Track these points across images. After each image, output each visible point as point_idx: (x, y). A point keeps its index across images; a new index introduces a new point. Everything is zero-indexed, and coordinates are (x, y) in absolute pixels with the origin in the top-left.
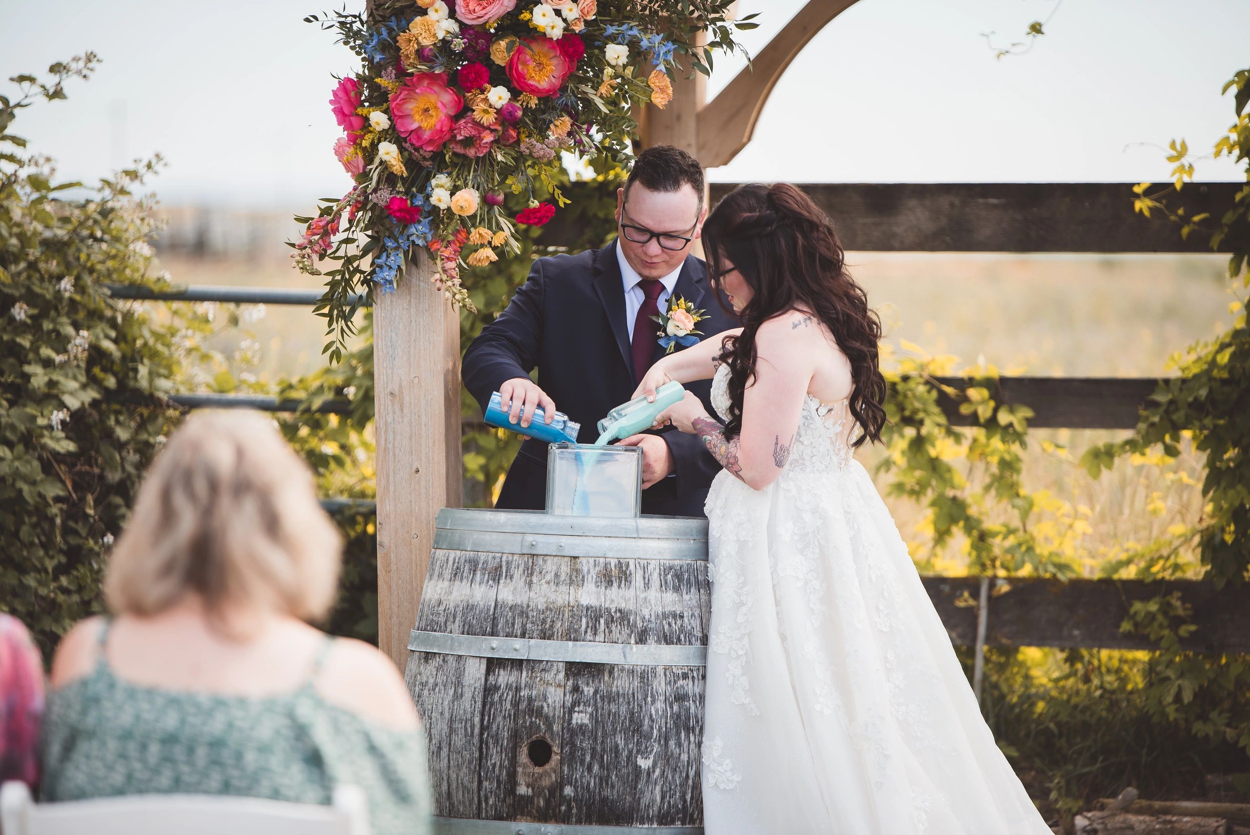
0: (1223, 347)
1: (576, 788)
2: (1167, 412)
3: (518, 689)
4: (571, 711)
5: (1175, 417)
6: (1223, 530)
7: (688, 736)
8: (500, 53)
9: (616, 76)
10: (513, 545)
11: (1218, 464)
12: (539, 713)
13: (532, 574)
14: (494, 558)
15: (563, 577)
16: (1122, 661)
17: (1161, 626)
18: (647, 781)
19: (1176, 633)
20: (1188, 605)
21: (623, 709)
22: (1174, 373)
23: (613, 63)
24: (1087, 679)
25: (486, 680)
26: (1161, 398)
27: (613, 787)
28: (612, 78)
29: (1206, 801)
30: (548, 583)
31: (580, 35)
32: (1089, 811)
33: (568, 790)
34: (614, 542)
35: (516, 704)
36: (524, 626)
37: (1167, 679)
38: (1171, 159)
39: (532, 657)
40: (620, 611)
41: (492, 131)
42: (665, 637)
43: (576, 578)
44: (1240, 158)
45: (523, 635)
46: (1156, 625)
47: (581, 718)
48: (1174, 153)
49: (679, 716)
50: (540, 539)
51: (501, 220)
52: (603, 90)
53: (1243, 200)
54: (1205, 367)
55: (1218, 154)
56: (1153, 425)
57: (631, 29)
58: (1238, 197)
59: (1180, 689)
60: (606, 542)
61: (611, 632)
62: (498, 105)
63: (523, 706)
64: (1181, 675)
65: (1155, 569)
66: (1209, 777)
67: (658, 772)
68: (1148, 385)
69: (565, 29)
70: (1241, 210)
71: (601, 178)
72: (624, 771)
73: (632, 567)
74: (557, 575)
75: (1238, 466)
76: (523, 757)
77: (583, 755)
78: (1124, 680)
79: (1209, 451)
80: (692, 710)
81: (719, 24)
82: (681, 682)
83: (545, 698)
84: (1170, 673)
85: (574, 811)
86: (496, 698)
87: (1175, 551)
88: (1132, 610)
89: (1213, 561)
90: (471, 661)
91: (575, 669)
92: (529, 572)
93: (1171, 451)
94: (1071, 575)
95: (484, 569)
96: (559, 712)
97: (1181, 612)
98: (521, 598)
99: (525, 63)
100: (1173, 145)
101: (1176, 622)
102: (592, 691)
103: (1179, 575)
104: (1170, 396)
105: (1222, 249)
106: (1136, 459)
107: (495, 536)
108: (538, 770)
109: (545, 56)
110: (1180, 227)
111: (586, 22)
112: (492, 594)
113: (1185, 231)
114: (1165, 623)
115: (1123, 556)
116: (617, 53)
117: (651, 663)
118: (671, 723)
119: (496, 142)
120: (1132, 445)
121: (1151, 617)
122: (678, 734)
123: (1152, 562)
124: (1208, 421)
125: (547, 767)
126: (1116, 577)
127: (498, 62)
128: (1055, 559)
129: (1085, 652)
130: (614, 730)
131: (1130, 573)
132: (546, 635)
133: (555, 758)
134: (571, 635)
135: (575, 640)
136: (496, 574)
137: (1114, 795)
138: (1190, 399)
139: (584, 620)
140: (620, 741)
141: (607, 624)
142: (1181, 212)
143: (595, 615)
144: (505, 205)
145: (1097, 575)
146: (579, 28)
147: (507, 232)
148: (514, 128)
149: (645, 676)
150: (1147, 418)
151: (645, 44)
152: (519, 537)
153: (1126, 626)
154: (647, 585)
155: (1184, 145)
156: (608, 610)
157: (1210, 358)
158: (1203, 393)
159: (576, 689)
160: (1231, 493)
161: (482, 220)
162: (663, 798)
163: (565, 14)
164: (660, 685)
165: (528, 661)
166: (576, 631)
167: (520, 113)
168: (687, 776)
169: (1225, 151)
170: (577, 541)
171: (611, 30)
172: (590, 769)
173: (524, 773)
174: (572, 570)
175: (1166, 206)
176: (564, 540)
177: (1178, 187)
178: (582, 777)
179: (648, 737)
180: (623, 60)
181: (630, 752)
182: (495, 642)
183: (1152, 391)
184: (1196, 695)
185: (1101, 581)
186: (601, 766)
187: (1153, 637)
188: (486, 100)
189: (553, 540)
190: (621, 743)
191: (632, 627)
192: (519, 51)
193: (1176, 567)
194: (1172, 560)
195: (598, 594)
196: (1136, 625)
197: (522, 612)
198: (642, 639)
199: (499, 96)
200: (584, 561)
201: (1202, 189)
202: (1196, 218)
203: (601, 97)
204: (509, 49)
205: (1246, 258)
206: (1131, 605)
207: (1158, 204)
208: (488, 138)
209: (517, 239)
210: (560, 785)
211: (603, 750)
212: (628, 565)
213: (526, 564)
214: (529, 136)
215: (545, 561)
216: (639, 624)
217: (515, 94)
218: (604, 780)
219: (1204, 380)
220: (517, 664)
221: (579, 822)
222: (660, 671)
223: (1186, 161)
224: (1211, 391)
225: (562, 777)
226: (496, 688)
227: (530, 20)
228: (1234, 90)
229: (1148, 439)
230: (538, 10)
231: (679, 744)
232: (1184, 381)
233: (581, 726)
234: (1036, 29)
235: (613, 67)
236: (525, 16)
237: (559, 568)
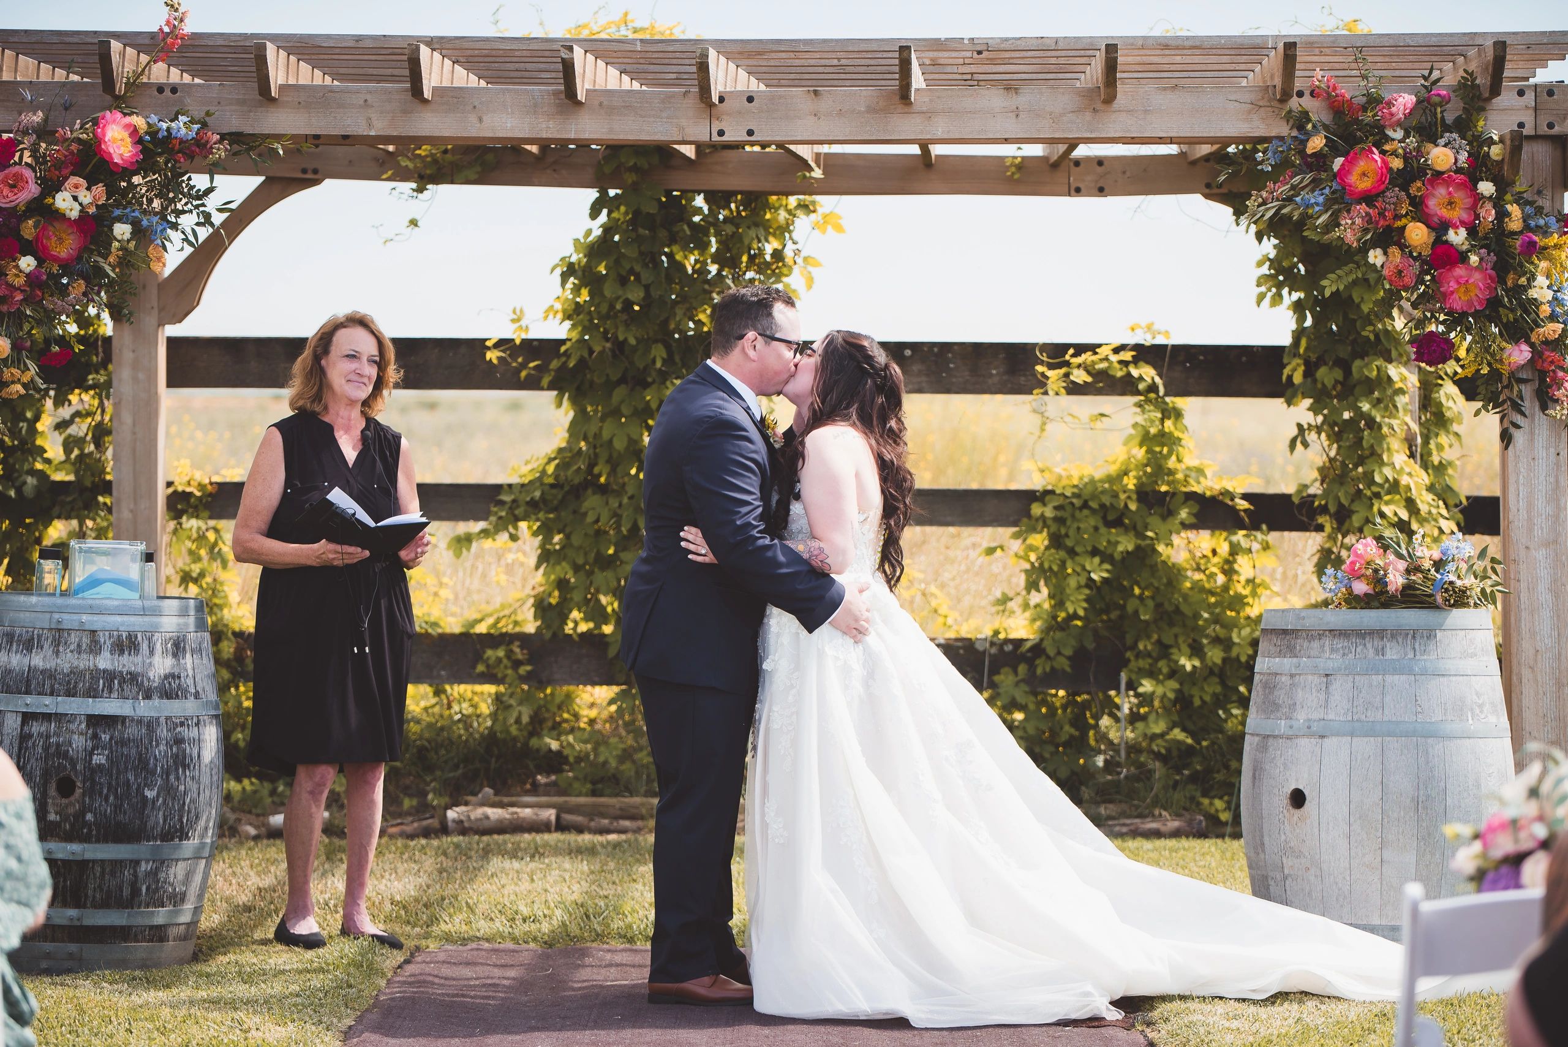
0: (551, 460)
1: (95, 815)
2: (510, 508)
3: (48, 737)
4: (91, 754)
5: (517, 512)
6: (550, 595)
7: (184, 772)
8: (29, 229)
9: (121, 249)
10: (43, 621)
11: (548, 547)
12: (66, 755)
13: (59, 645)
14: (27, 632)
15: (84, 646)
16: (474, 693)
17: (506, 667)
18: (153, 808)
19: (517, 672)
20: (525, 651)
21: (134, 751)
22: (514, 480)
23: (119, 237)
24: (449, 707)
25: (22, 730)
26: (507, 498)
27: (125, 813)
28: (118, 250)
29: (538, 796)
30: (72, 652)
31: (93, 216)
32: (457, 806)
33: (89, 817)
34: (125, 618)
35: (46, 748)
36: (52, 687)
37: (510, 706)
38: (513, 321)
39: (60, 711)
40: (130, 673)
41: (22, 291)
42: (166, 693)
43: (95, 647)
44: (563, 321)
45: (52, 694)
46: (502, 666)
47: (99, 759)
48: (515, 317)
49: (177, 756)
50: (65, 616)
51: (27, 361)
52: (111, 259)
53: (566, 351)
54: (538, 475)
55: (546, 318)
56: (500, 518)
57: (134, 211)
58: (563, 349)
59: (520, 713)
60: (119, 619)
61: (123, 690)
62: (28, 270)
63: (52, 750)
64: (520, 703)
65: (500, 625)
66: (539, 777)
67: (161, 800)
68: (498, 488)
69: (81, 211)
70: (564, 359)
71: (82, 332)
72: (134, 800)
73: (140, 638)
74: (79, 646)
75: (562, 548)
76: (52, 791)
77: (101, 788)
78: (475, 706)
79: (540, 537)
80: (188, 751)
81: (201, 209)
82: (179, 729)
83: (70, 744)
84: (512, 702)
85: (94, 832)
86: (30, 744)
87: (515, 612)
88: (486, 656)
89: (543, 619)
90: (9, 715)
91: (96, 721)
92: (57, 643)
93: (514, 538)
94: (440, 631)
95: (19, 641)
96: (82, 755)
97: (520, 657)
98: (50, 664)
99: (49, 238)
100: (514, 312)
101: (517, 664)
102: (108, 737)
103: (517, 629)
104: (513, 497)
105: (550, 387)
106: (488, 544)
107: (28, 614)
108: (64, 801)
109: (64, 232)
110: (520, 371)
111: (97, 206)
112: (26, 661)
113: (523, 374)
114: (509, 664)
115: (478, 616)
116: (122, 230)
117: (154, 714)
118: (171, 762)
119: (25, 300)
120: (485, 533)
121: (499, 660)
122: (177, 770)
123: (498, 620)
124: (541, 515)
125: (72, 799)
126: (472, 631)
127: (26, 237)
128: (426, 619)
129: (448, 687)
130: (126, 768)
131: (482, 628)
132: (70, 693)
133: (78, 792)
134: (92, 693)
135: (95, 697)
136: (29, 644)
137: (475, 794)
138: (528, 499)
139: (101, 682)
140: (131, 777)
141: (120, 684)
142: (520, 360)
143: (110, 676)
144: (30, 350)
145: (457, 630)
146: (92, 210)
147: (33, 372)
148: (40, 289)
149: (150, 725)
150: (496, 513)
151: (145, 223)
152: (48, 616)
153: (481, 668)
154: (152, 652)
155: (521, 311)
156: (121, 672)
157: (541, 469)
158: (537, 494)
159: (95, 736)
160: (558, 568)
161: (13, 362)
162: (165, 820)
163: (81, 199)
164: (163, 732)
165: (56, 714)
166: (95, 690)
167: (45, 277)
168: (184, 803)
169: (551, 316)
170: (96, 618)
171: (117, 212)
172: (107, 799)
173: (54, 804)
174: (91, 641)
175: (510, 355)
176: (84, 618)
177: (518, 342)
178: (100, 805)
179: (153, 773)
180: (127, 236)
181: (139, 785)
182: (29, 699)
183: (499, 494)
184: (531, 717)
185: (462, 634)
186: (116, 797)
187: (500, 675)
188: (17, 267)
189: (75, 617)
190: (131, 778)
191: (140, 686)
192: (44, 229)
193: (516, 623)
194: (513, 617)
195: (113, 660)
196: (488, 666)
197: (49, 674)
198: (148, 696)
199: (27, 263)
200: (101, 634)
201: (535, 343)
202: (532, 365)
203: (110, 265)
204: (36, 227)
205: (567, 395)
206: (484, 652)
207: (503, 355)
208: (19, 297)
209: (41, 378)
210: (82, 813)
211: (118, 784)
212: (136, 637)
213: (54, 637)
214: (52, 295)
215: (69, 635)
216: (146, 684)
217: (40, 262)
218: (118, 808)
219: (538, 484)
220: (47, 717)
221: (98, 841)
222: (162, 720)
223: (523, 323)
224: (543, 493)
225: (84, 807)
226: (30, 736)
227: (53, 204)
228: (558, 271)
229: (498, 529)
230: (59, 197)
231: (178, 778)
232: (523, 485)
233: (99, 766)
234: (414, 223)
235: (119, 241)
236: (49, 200)
237: (81, 640)
